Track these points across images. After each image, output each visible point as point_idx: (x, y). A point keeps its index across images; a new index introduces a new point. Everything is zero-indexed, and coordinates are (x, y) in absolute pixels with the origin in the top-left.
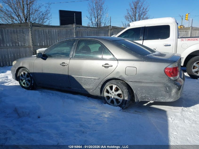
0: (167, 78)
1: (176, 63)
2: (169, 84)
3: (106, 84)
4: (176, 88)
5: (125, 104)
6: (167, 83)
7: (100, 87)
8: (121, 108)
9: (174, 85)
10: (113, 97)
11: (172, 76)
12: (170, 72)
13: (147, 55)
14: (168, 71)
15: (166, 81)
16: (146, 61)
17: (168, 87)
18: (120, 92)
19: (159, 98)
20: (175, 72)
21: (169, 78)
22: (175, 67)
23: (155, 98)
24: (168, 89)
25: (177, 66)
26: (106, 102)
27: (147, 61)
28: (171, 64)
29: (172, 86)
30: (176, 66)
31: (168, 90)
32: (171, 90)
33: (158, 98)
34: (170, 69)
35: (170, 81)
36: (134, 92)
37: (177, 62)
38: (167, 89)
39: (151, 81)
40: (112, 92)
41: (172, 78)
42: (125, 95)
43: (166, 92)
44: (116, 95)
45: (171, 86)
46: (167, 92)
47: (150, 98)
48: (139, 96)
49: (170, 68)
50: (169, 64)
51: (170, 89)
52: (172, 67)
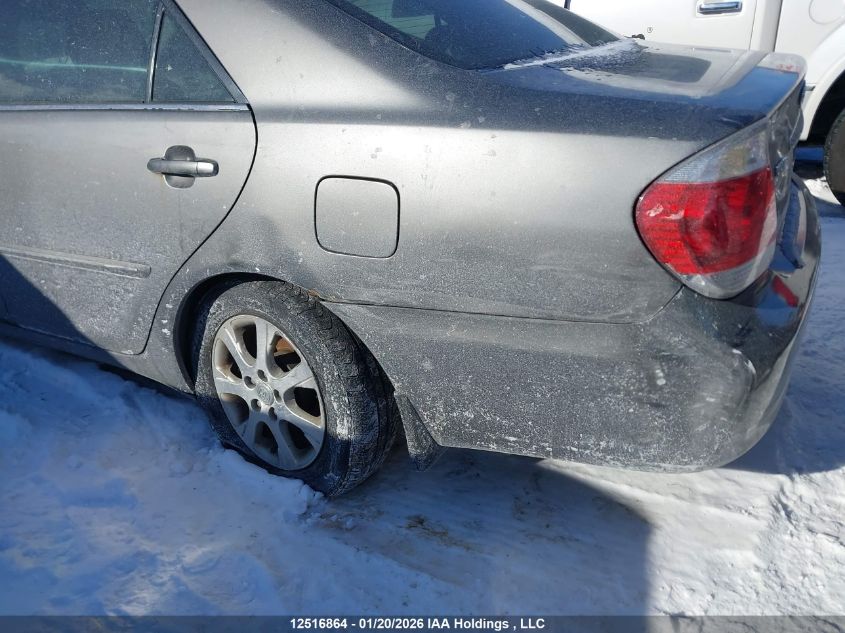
0: (662, 286)
1: (756, 131)
2: (677, 341)
3: (212, 310)
4: (735, 372)
5: (343, 466)
6: (657, 331)
7: (165, 331)
8: (319, 495)
9: (718, 347)
10: (264, 407)
11: (703, 265)
12: (685, 224)
13: (509, 66)
14: (673, 217)
15: (652, 308)
16: (476, 125)
17: (668, 359)
18: (300, 376)
19: (586, 447)
20: (734, 222)
21: (679, 281)
22: (737, 173)
23: (555, 439)
24: (661, 382)
25: (762, 159)
26: (234, 434)
27: (481, 119)
28: (701, 144)
29: (706, 352)
30: (753, 161)
31: (661, 388)
32: (685, 389)
33: (578, 447)
34: (688, 195)
35: (679, 314)
36: (396, 385)
37: (764, 127)
38: (652, 378)
39: (519, 303)
40: (256, 371)
41: (700, 282)
42: (335, 405)
43: (639, 400)
44: (281, 394)
45: (692, 353)
46: (657, 406)
47: (512, 439)
48: (433, 418)
49: (689, 188)
50: (684, 147)
51: (681, 376)
52: (714, 178)
